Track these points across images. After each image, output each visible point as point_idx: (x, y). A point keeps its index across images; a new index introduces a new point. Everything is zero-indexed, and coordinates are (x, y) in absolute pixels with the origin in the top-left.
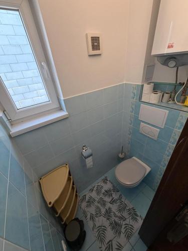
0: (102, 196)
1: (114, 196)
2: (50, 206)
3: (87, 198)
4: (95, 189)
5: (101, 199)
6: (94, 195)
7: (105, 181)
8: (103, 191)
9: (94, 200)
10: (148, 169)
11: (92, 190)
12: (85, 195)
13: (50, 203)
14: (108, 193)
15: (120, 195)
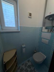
0: (27, 68)
1: (32, 68)
2: (4, 63)
3: (21, 68)
4: (24, 64)
5: (26, 69)
6: (24, 67)
7: (29, 61)
8: (27, 65)
9: (23, 69)
10: (45, 57)
11: (23, 64)
12: (20, 66)
13: (5, 62)
14: (29, 67)
15: (34, 68)
